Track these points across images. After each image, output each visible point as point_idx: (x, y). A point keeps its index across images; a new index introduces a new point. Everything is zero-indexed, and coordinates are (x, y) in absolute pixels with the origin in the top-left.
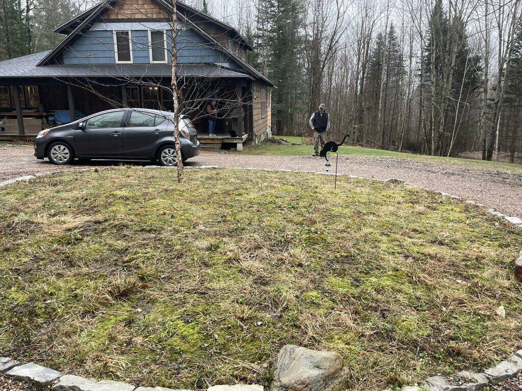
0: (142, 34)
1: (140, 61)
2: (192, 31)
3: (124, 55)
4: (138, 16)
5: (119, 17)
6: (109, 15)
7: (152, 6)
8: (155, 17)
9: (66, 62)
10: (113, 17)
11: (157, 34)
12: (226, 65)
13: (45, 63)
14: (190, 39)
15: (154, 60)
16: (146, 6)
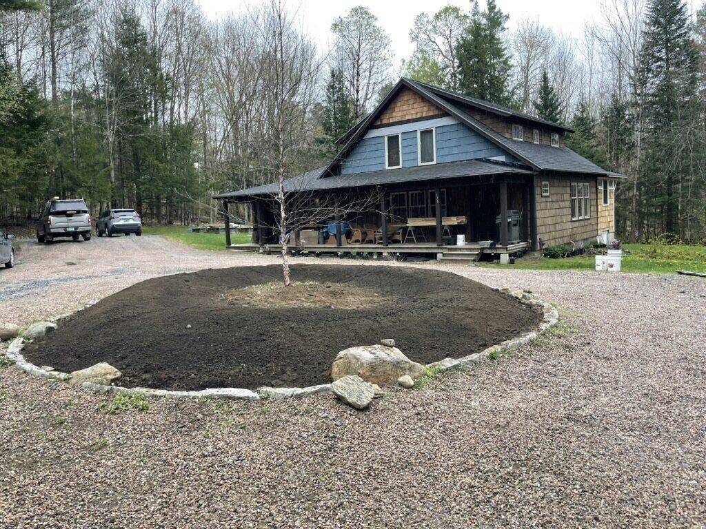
0: (412, 135)
1: (408, 164)
2: (463, 124)
3: (394, 160)
4: (408, 117)
5: (391, 121)
6: (381, 121)
7: (422, 104)
8: (424, 115)
9: (344, 172)
10: (385, 122)
11: (426, 133)
12: (502, 159)
13: (326, 175)
14: (460, 134)
15: (422, 161)
16: (416, 106)
